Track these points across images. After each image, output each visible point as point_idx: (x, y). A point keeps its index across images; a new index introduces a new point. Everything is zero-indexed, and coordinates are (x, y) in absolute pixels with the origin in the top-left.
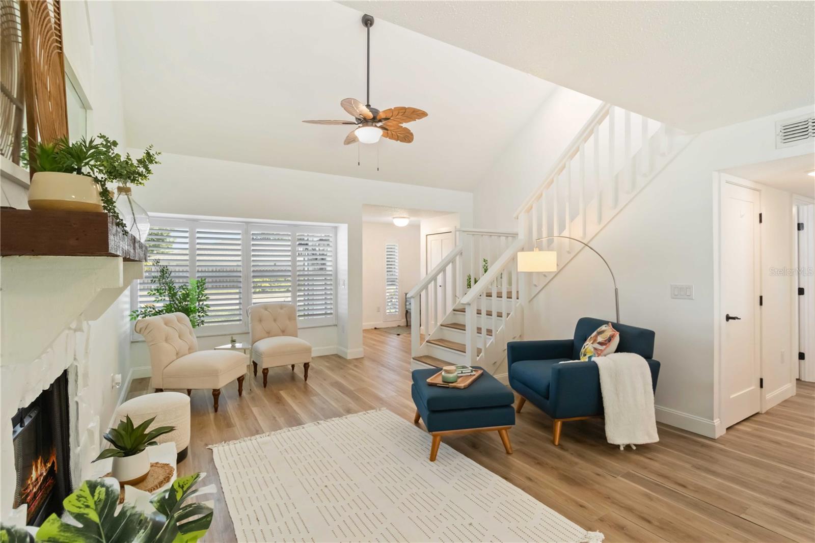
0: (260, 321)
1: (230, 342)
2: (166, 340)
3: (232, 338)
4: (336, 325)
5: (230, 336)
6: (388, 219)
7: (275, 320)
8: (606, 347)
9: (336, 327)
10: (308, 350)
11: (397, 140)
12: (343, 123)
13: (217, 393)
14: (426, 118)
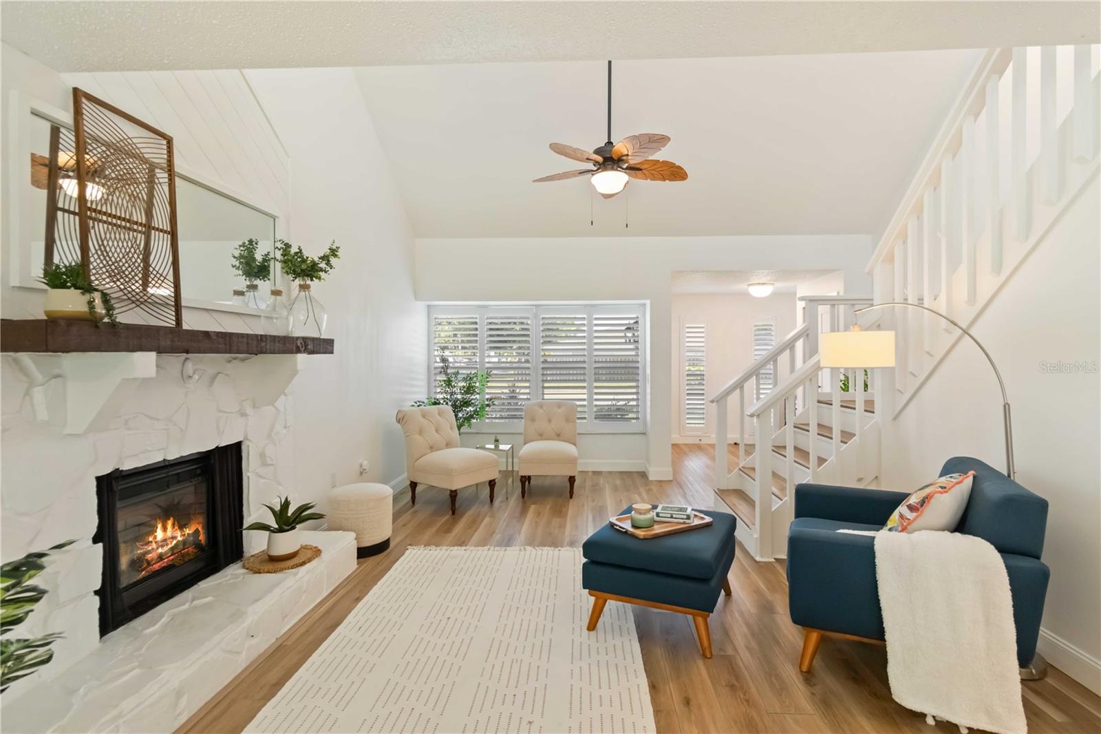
0: (533, 420)
1: (493, 441)
2: (421, 432)
3: (496, 437)
4: (644, 434)
5: (494, 436)
6: (742, 286)
7: (550, 421)
8: (917, 517)
9: (643, 436)
10: (572, 461)
11: (664, 179)
12: (580, 173)
13: (454, 494)
14: (670, 143)
